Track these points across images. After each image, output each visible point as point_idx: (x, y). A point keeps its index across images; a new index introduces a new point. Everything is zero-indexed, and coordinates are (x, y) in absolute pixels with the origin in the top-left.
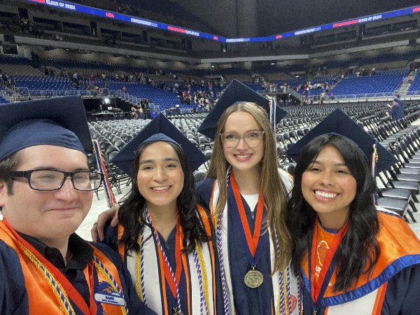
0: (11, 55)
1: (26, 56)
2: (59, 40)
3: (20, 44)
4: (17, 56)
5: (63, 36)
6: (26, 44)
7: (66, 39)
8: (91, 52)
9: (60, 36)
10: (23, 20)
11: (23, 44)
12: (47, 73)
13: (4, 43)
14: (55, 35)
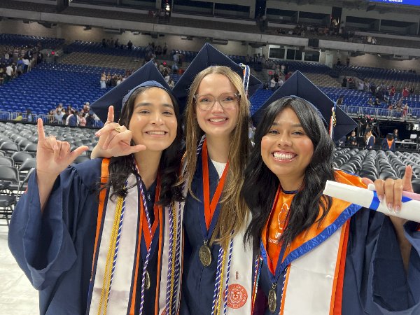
0: (311, 62)
1: (327, 64)
2: (371, 43)
3: (323, 50)
4: (317, 63)
5: (377, 38)
6: (329, 49)
7: (380, 42)
8: (410, 58)
9: (373, 37)
10: (335, 21)
11: (327, 49)
12: (344, 85)
13: (307, 48)
14: (367, 37)
